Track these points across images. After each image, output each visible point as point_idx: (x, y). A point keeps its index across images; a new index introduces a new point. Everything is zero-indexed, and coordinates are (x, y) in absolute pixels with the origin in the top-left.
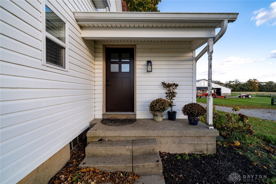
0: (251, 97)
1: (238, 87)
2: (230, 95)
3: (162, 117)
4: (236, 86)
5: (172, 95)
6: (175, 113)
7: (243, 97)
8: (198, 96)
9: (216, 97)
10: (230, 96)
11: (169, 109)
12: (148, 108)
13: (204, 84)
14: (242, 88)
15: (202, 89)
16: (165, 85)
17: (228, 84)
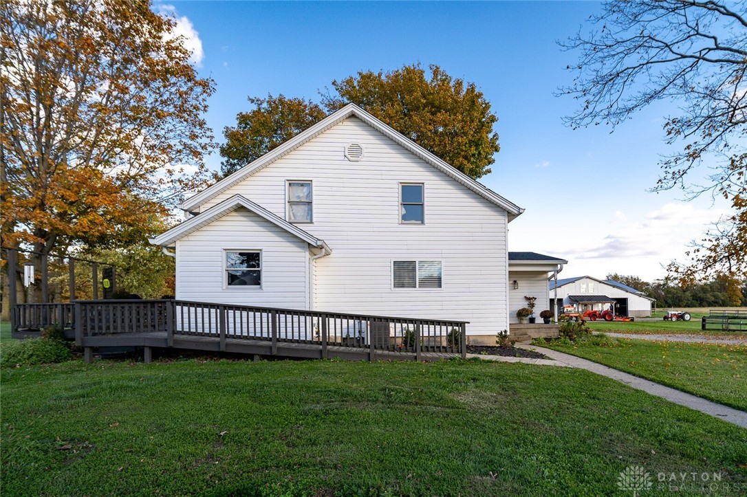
0: (688, 319)
1: (688, 294)
2: (649, 315)
3: (526, 321)
4: (684, 291)
5: (532, 305)
6: (534, 319)
7: (671, 318)
8: (571, 317)
9: (611, 320)
10: (648, 317)
11: (530, 316)
12: (516, 316)
13: (587, 289)
14: (699, 297)
15: (582, 300)
16: (527, 299)
17: (660, 285)
